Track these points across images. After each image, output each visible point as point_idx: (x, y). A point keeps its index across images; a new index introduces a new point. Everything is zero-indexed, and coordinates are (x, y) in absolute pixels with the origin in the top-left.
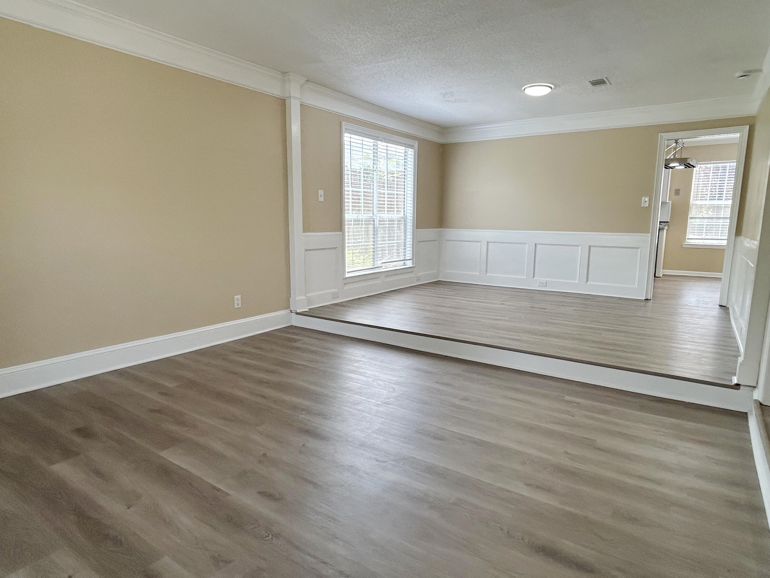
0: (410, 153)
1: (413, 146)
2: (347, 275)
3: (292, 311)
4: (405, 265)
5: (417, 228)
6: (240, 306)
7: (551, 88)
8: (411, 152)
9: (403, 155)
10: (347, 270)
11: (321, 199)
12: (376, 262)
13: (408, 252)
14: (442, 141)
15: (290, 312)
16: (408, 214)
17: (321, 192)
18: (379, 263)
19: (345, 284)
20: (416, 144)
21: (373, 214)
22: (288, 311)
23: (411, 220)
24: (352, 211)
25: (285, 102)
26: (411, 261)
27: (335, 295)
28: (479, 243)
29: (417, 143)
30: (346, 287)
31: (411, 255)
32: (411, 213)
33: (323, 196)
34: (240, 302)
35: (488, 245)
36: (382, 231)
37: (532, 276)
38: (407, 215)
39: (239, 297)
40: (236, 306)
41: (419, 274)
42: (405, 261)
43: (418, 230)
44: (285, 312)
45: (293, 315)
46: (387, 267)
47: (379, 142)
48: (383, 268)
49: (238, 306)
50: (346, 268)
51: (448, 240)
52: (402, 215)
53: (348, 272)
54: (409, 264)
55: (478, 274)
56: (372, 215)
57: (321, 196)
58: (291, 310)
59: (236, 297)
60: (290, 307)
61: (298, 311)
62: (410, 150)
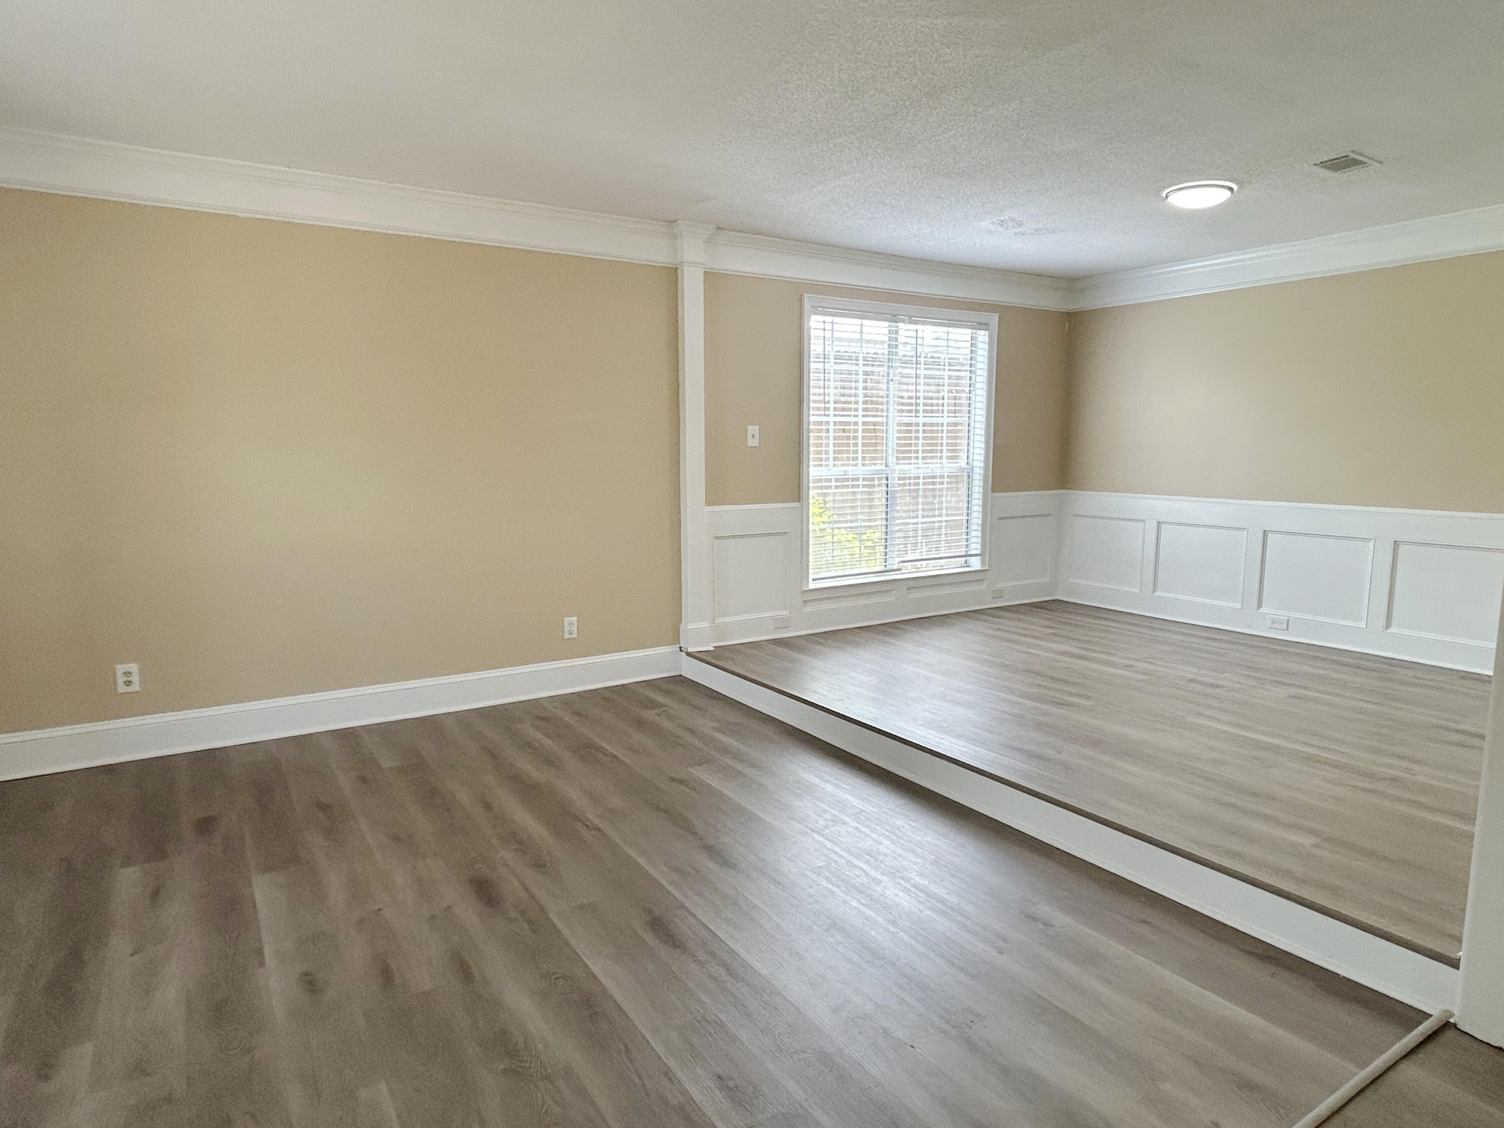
0: (980, 339)
1: (987, 325)
2: (812, 586)
3: (682, 649)
4: (968, 566)
5: (993, 491)
6: (575, 635)
7: (1231, 189)
8: (983, 336)
9: (969, 344)
10: (811, 577)
11: (753, 442)
12: (889, 561)
13: (974, 540)
14: (1071, 307)
15: (679, 649)
16: (975, 462)
17: (753, 429)
18: (894, 563)
19: (805, 602)
20: (995, 319)
21: (887, 466)
22: (676, 648)
23: (980, 474)
24: (834, 460)
25: (676, 273)
26: (979, 557)
27: (782, 623)
28: (1141, 525)
29: (997, 318)
30: (809, 609)
31: (979, 546)
32: (980, 461)
33: (757, 437)
34: (575, 629)
35: (1159, 528)
36: (908, 498)
37: (1255, 606)
38: (975, 465)
39: (575, 619)
40: (567, 636)
41: (1000, 586)
42: (967, 558)
43: (997, 494)
44: (668, 650)
45: (684, 654)
46: (920, 570)
47: (901, 325)
48: (902, 571)
49: (571, 636)
50: (811, 571)
51: (1077, 515)
52: (963, 463)
53: (814, 580)
54: (976, 564)
55: (1137, 590)
56: (883, 467)
57: (753, 436)
58: (680, 648)
59: (567, 620)
60: (679, 641)
61: (690, 650)
62: (982, 332)
